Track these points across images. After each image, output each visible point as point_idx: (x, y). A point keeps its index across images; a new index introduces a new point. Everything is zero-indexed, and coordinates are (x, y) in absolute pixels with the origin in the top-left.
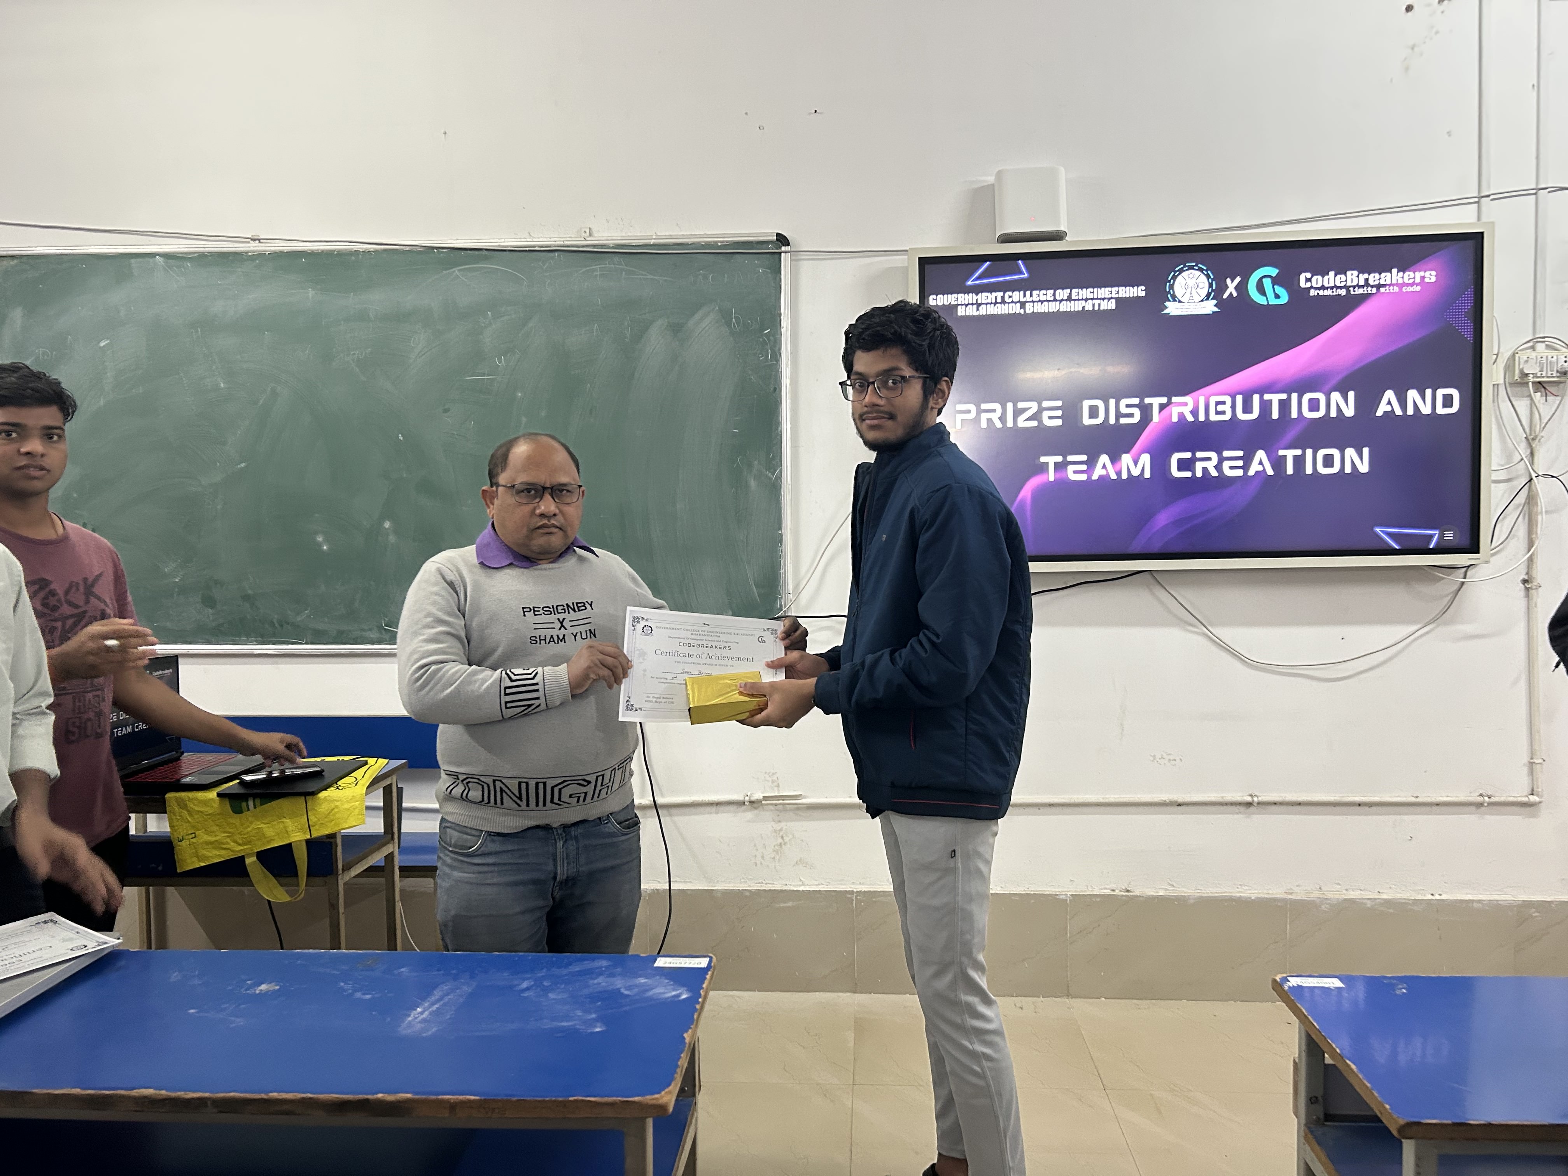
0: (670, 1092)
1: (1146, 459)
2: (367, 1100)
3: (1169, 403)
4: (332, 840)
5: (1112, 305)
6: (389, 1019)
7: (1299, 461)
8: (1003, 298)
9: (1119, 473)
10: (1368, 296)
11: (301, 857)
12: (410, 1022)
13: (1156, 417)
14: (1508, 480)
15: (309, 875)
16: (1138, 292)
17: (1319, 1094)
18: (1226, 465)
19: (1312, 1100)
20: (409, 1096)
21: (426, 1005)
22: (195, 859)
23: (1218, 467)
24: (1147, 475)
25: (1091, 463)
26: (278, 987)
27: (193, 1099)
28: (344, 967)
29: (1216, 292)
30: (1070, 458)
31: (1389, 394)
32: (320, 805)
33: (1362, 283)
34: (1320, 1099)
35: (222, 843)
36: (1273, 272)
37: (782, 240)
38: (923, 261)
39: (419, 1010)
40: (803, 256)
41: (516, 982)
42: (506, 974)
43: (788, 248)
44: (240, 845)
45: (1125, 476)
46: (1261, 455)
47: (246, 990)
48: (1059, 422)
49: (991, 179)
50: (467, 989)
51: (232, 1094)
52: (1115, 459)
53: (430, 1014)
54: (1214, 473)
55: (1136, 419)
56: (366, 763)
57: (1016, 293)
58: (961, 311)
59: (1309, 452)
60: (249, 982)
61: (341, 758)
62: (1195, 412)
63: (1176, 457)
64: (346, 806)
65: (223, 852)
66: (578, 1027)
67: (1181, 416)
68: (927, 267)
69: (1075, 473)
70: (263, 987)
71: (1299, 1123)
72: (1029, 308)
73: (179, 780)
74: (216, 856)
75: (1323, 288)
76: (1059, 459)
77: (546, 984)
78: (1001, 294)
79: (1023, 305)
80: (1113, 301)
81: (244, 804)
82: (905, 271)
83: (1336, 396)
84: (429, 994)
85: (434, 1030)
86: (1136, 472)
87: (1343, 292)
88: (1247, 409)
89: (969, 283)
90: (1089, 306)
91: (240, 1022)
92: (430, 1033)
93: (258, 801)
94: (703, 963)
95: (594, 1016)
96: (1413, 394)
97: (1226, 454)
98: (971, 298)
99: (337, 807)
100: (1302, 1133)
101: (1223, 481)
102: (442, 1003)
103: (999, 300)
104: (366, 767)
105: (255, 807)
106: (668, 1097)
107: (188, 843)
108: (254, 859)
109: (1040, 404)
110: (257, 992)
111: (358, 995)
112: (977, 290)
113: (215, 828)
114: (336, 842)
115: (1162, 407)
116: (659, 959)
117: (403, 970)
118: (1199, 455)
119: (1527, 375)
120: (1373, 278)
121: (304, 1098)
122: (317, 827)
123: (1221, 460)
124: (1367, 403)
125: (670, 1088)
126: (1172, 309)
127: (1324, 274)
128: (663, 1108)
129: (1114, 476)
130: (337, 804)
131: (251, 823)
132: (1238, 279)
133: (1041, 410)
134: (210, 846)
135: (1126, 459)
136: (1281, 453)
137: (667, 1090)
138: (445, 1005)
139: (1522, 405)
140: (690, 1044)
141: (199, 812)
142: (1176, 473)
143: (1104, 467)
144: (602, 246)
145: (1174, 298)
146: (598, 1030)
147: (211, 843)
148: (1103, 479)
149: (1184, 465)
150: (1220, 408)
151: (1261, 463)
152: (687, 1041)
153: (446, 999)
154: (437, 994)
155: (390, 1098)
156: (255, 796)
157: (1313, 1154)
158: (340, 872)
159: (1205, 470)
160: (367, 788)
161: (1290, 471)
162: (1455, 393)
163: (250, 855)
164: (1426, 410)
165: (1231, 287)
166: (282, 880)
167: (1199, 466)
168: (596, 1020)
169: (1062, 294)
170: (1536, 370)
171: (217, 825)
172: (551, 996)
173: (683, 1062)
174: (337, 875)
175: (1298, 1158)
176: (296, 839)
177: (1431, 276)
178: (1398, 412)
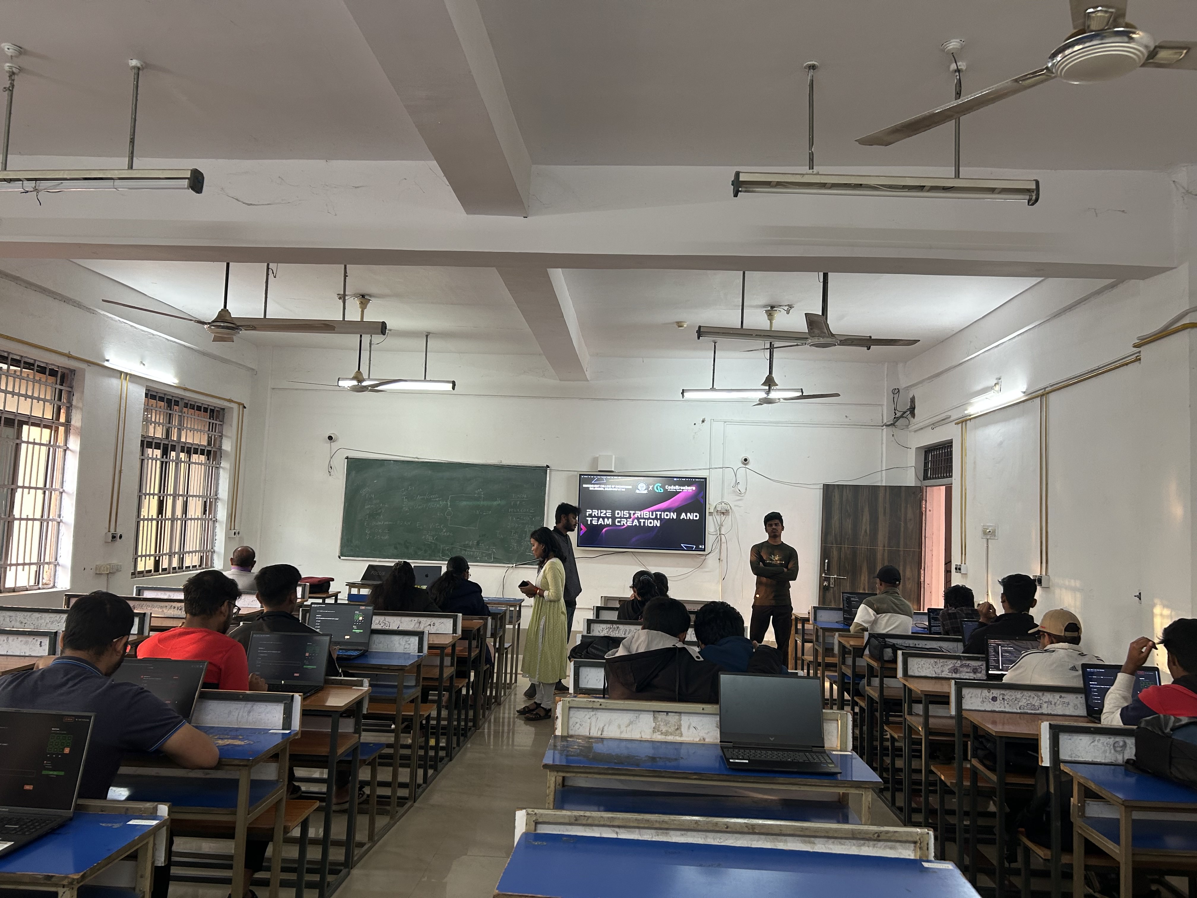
10: (681, 492)
31: (684, 514)
33: (681, 488)
36: (660, 485)
38: (580, 475)
40: (552, 471)
43: (549, 469)
49: (597, 457)
58: (590, 489)
79: (604, 488)
82: (576, 476)
83: (672, 514)
88: (652, 515)
90: (619, 490)
96: (689, 514)
98: (593, 486)
119: (717, 510)
124: (679, 515)
126: (637, 491)
139: (718, 518)
145: (638, 489)
162: (698, 515)
164: (692, 518)
170: (720, 509)
177: (694, 488)
178: (686, 518)
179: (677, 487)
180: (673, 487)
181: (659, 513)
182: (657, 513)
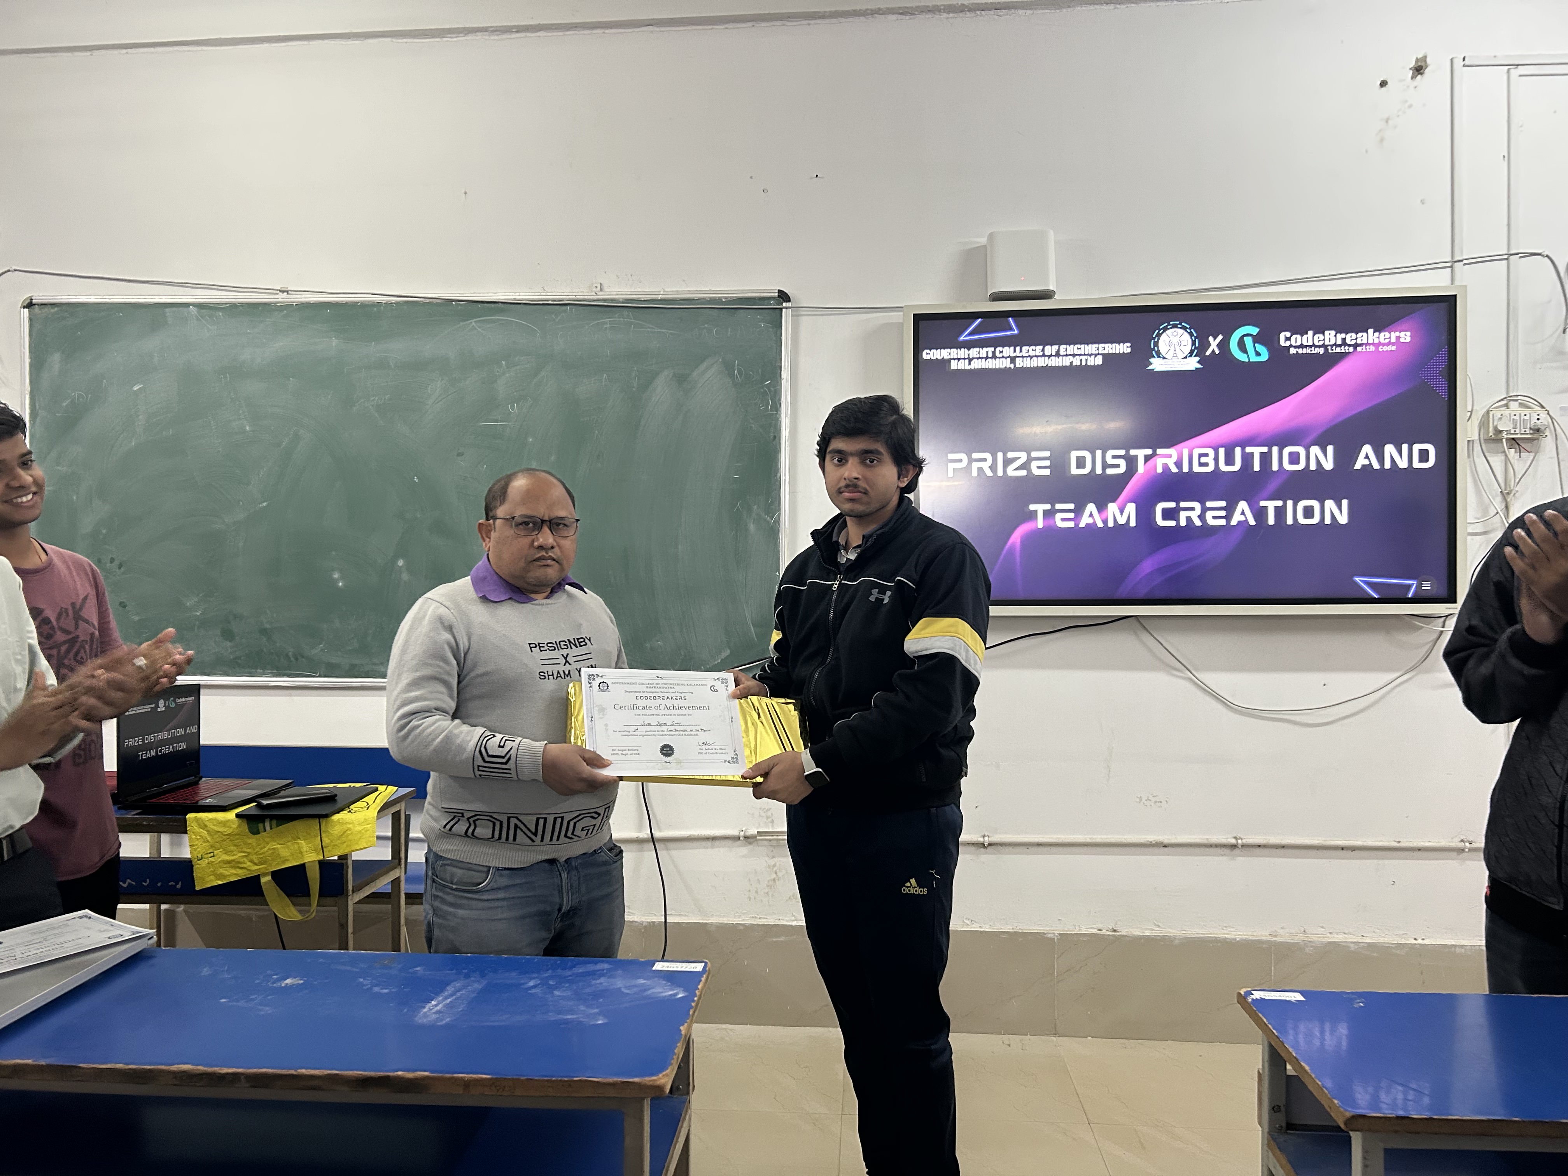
0: (667, 1075)
1: (1131, 508)
2: (388, 1077)
3: (1154, 454)
4: (344, 862)
5: (1099, 361)
6: (405, 1010)
7: (1280, 512)
8: (994, 353)
9: (1105, 522)
10: (1346, 354)
11: (314, 876)
12: (425, 1013)
13: (1141, 468)
14: (1485, 533)
15: (321, 895)
16: (1124, 348)
17: (1282, 1102)
18: (1209, 515)
19: (1275, 1109)
20: (426, 1074)
21: (440, 998)
22: (212, 877)
23: (1202, 517)
24: (1133, 523)
25: (1078, 511)
26: (302, 982)
27: (227, 1074)
28: (362, 965)
29: (1199, 349)
30: (1058, 506)
31: (1367, 449)
32: (333, 828)
33: (1339, 342)
34: (1283, 1109)
35: (239, 863)
36: (1254, 330)
37: (783, 296)
38: (918, 318)
39: (433, 1003)
40: (803, 312)
41: (522, 981)
42: (514, 974)
43: (789, 304)
44: (256, 864)
45: (1111, 524)
46: (1243, 505)
47: (273, 983)
48: (1047, 472)
49: (983, 240)
50: (477, 986)
51: (264, 1070)
52: (1101, 508)
53: (444, 1006)
54: (1198, 523)
55: (1122, 470)
56: (377, 789)
57: (1006, 348)
58: (954, 365)
59: (1290, 503)
60: (275, 977)
61: (352, 785)
62: (1179, 464)
63: (1160, 507)
64: (358, 828)
65: (240, 871)
66: (581, 1019)
67: (1166, 467)
68: (922, 324)
69: (1063, 521)
70: (289, 981)
71: (1262, 1131)
72: (1019, 363)
73: (197, 802)
74: (233, 875)
75: (1302, 346)
76: (1048, 507)
77: (551, 982)
78: (992, 349)
79: (1013, 360)
80: (1100, 357)
81: (261, 826)
82: (901, 326)
83: (1315, 450)
84: (442, 990)
85: (448, 1019)
86: (1122, 521)
87: (1321, 351)
88: (1230, 461)
89: (962, 338)
90: (1076, 362)
91: (268, 1010)
92: (444, 1022)
93: (274, 822)
94: (699, 967)
95: (596, 1010)
96: (1389, 449)
97: (1209, 504)
98: (963, 353)
99: (349, 829)
100: (1266, 1142)
101: (1207, 531)
102: (454, 997)
103: (990, 355)
104: (377, 793)
105: (271, 829)
106: (665, 1079)
107: (207, 861)
108: (269, 878)
109: (1029, 455)
110: (283, 985)
111: (376, 989)
112: (969, 345)
113: (232, 848)
114: (347, 863)
115: (1147, 458)
116: (657, 964)
117: (418, 969)
118: (1183, 504)
119: (1501, 432)
120: (1350, 338)
121: (329, 1074)
122: (330, 848)
123: (1205, 510)
124: (1346, 456)
125: (668, 1071)
126: (1157, 365)
127: (1303, 333)
128: (660, 1088)
129: (1100, 524)
130: (349, 826)
131: (268, 843)
132: (1220, 337)
133: (1030, 460)
134: (227, 865)
135: (1112, 508)
136: (1263, 503)
137: (664, 1073)
138: (456, 999)
139: (1497, 461)
140: (686, 1036)
141: (219, 832)
142: (1161, 522)
143: (1091, 515)
144: (612, 300)
145: (1159, 354)
146: (600, 1022)
147: (229, 862)
148: (1091, 527)
149: (1168, 514)
150: (1203, 460)
151: (1243, 512)
152: (683, 1032)
153: (459, 994)
154: (450, 989)
155: (410, 1075)
156: (272, 817)
157: (1275, 1161)
158: (350, 892)
159: (1189, 519)
160: (378, 812)
161: (1271, 521)
162: (1431, 448)
163: (265, 874)
164: (1403, 464)
165: (1214, 344)
166: (294, 899)
167: (1183, 515)
168: (599, 1014)
169: (1051, 349)
170: (1510, 427)
171: (235, 845)
172: (557, 993)
173: (679, 1050)
174: (347, 896)
175: (1262, 1166)
176: (310, 860)
177: (1406, 337)
178: (1376, 466)
179: (1330, 337)
180: (1309, 338)
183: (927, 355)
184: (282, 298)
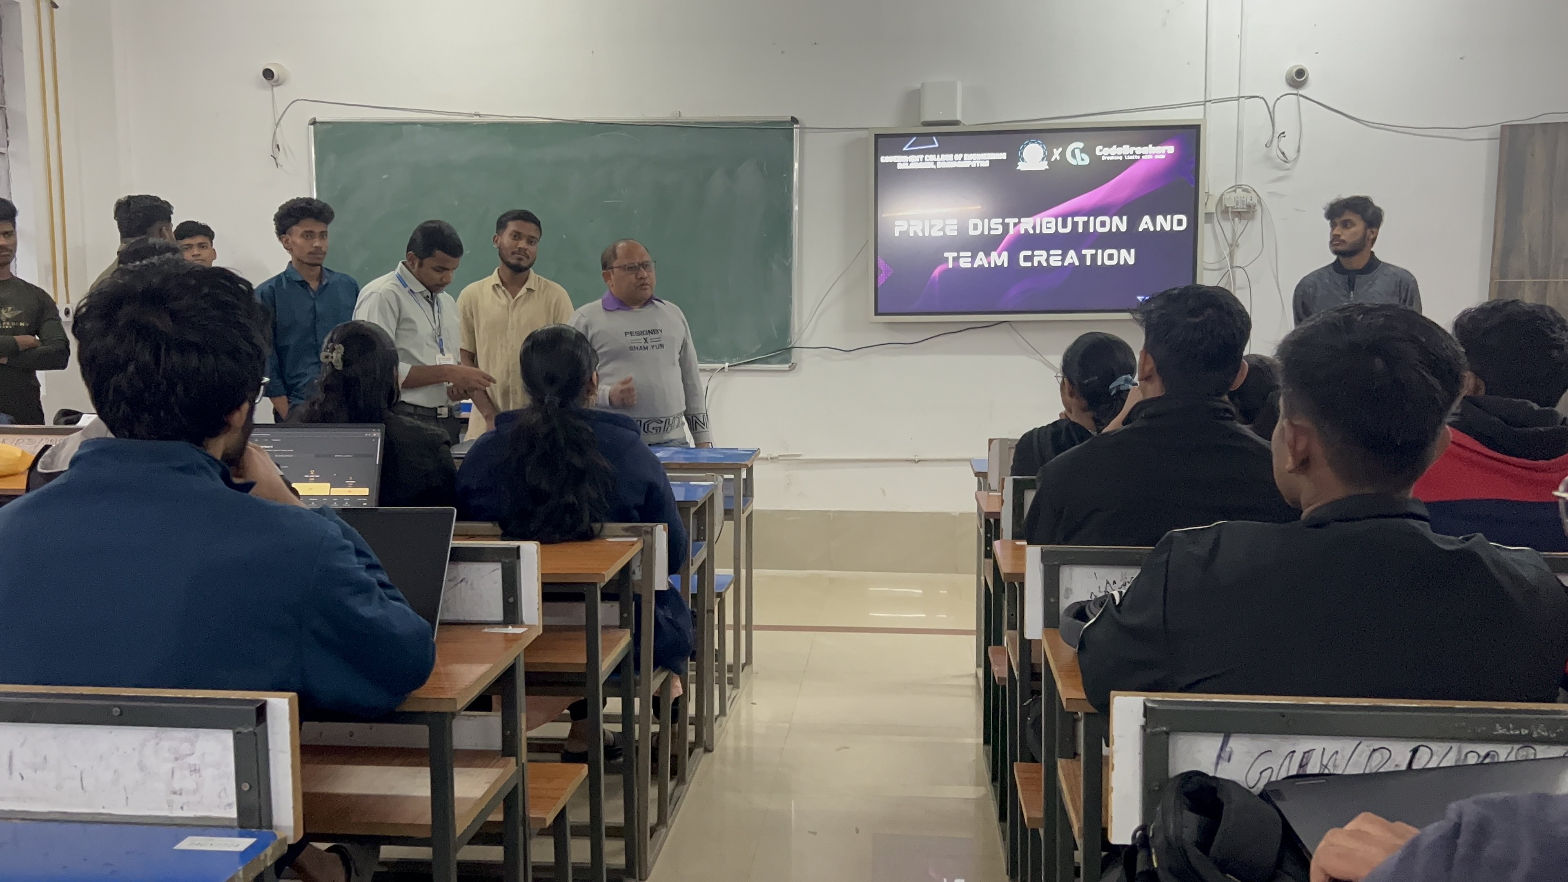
1: (1005, 255)
3: (1019, 222)
5: (987, 164)
7: (1094, 257)
8: (924, 159)
9: (989, 263)
10: (1135, 160)
13: (1012, 231)
14: (1220, 269)
16: (1003, 156)
18: (1052, 259)
23: (1047, 260)
24: (1006, 265)
25: (973, 258)
29: (1048, 157)
30: (962, 254)
31: (1147, 218)
33: (1132, 153)
36: (1081, 145)
37: (794, 120)
38: (877, 137)
40: (807, 130)
43: (799, 126)
45: (993, 265)
46: (1072, 253)
48: (956, 233)
49: (919, 86)
52: (987, 255)
54: (1045, 264)
55: (1000, 232)
57: (931, 156)
58: (899, 167)
59: (1100, 251)
62: (1034, 228)
63: (1023, 254)
67: (1026, 230)
68: (880, 140)
69: (965, 263)
72: (939, 165)
75: (1109, 155)
76: (955, 254)
78: (923, 156)
79: (935, 163)
80: (988, 162)
83: (1116, 219)
86: (999, 264)
87: (1121, 158)
88: (1064, 225)
89: (904, 149)
90: (974, 162)
96: (1160, 218)
97: (1052, 252)
98: (905, 158)
101: (1050, 268)
103: (921, 160)
109: (944, 222)
112: (908, 153)
115: (1015, 225)
118: (1036, 253)
119: (1228, 207)
120: (1139, 150)
123: (1049, 256)
124: (1133, 223)
126: (1022, 166)
127: (1110, 146)
129: (986, 265)
132: (1060, 149)
133: (945, 225)
135: (994, 254)
136: (1084, 252)
139: (1227, 226)
142: (1023, 264)
143: (981, 260)
144: (687, 123)
145: (1023, 160)
148: (981, 267)
149: (1027, 258)
150: (1049, 225)
151: (1072, 258)
159: (1039, 262)
161: (1088, 263)
162: (1184, 218)
164: (1167, 228)
165: (1057, 153)
167: (1036, 260)
169: (958, 156)
170: (1234, 204)
177: (1171, 149)
178: (1152, 229)
179: (1126, 150)
180: (1114, 150)
181: (1080, 220)
182: (1076, 219)
183: (884, 159)
184: (476, 119)
